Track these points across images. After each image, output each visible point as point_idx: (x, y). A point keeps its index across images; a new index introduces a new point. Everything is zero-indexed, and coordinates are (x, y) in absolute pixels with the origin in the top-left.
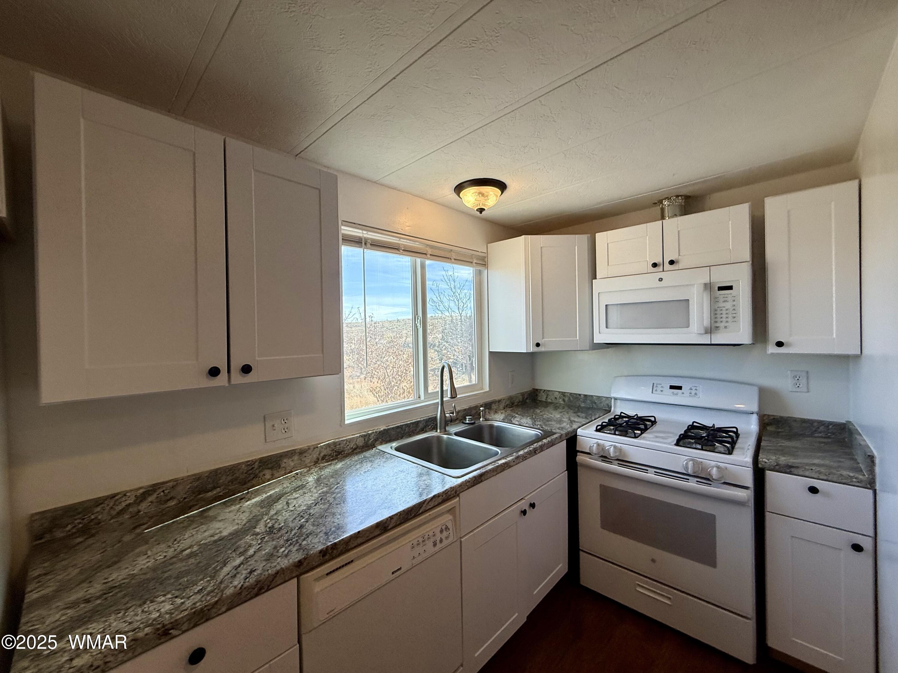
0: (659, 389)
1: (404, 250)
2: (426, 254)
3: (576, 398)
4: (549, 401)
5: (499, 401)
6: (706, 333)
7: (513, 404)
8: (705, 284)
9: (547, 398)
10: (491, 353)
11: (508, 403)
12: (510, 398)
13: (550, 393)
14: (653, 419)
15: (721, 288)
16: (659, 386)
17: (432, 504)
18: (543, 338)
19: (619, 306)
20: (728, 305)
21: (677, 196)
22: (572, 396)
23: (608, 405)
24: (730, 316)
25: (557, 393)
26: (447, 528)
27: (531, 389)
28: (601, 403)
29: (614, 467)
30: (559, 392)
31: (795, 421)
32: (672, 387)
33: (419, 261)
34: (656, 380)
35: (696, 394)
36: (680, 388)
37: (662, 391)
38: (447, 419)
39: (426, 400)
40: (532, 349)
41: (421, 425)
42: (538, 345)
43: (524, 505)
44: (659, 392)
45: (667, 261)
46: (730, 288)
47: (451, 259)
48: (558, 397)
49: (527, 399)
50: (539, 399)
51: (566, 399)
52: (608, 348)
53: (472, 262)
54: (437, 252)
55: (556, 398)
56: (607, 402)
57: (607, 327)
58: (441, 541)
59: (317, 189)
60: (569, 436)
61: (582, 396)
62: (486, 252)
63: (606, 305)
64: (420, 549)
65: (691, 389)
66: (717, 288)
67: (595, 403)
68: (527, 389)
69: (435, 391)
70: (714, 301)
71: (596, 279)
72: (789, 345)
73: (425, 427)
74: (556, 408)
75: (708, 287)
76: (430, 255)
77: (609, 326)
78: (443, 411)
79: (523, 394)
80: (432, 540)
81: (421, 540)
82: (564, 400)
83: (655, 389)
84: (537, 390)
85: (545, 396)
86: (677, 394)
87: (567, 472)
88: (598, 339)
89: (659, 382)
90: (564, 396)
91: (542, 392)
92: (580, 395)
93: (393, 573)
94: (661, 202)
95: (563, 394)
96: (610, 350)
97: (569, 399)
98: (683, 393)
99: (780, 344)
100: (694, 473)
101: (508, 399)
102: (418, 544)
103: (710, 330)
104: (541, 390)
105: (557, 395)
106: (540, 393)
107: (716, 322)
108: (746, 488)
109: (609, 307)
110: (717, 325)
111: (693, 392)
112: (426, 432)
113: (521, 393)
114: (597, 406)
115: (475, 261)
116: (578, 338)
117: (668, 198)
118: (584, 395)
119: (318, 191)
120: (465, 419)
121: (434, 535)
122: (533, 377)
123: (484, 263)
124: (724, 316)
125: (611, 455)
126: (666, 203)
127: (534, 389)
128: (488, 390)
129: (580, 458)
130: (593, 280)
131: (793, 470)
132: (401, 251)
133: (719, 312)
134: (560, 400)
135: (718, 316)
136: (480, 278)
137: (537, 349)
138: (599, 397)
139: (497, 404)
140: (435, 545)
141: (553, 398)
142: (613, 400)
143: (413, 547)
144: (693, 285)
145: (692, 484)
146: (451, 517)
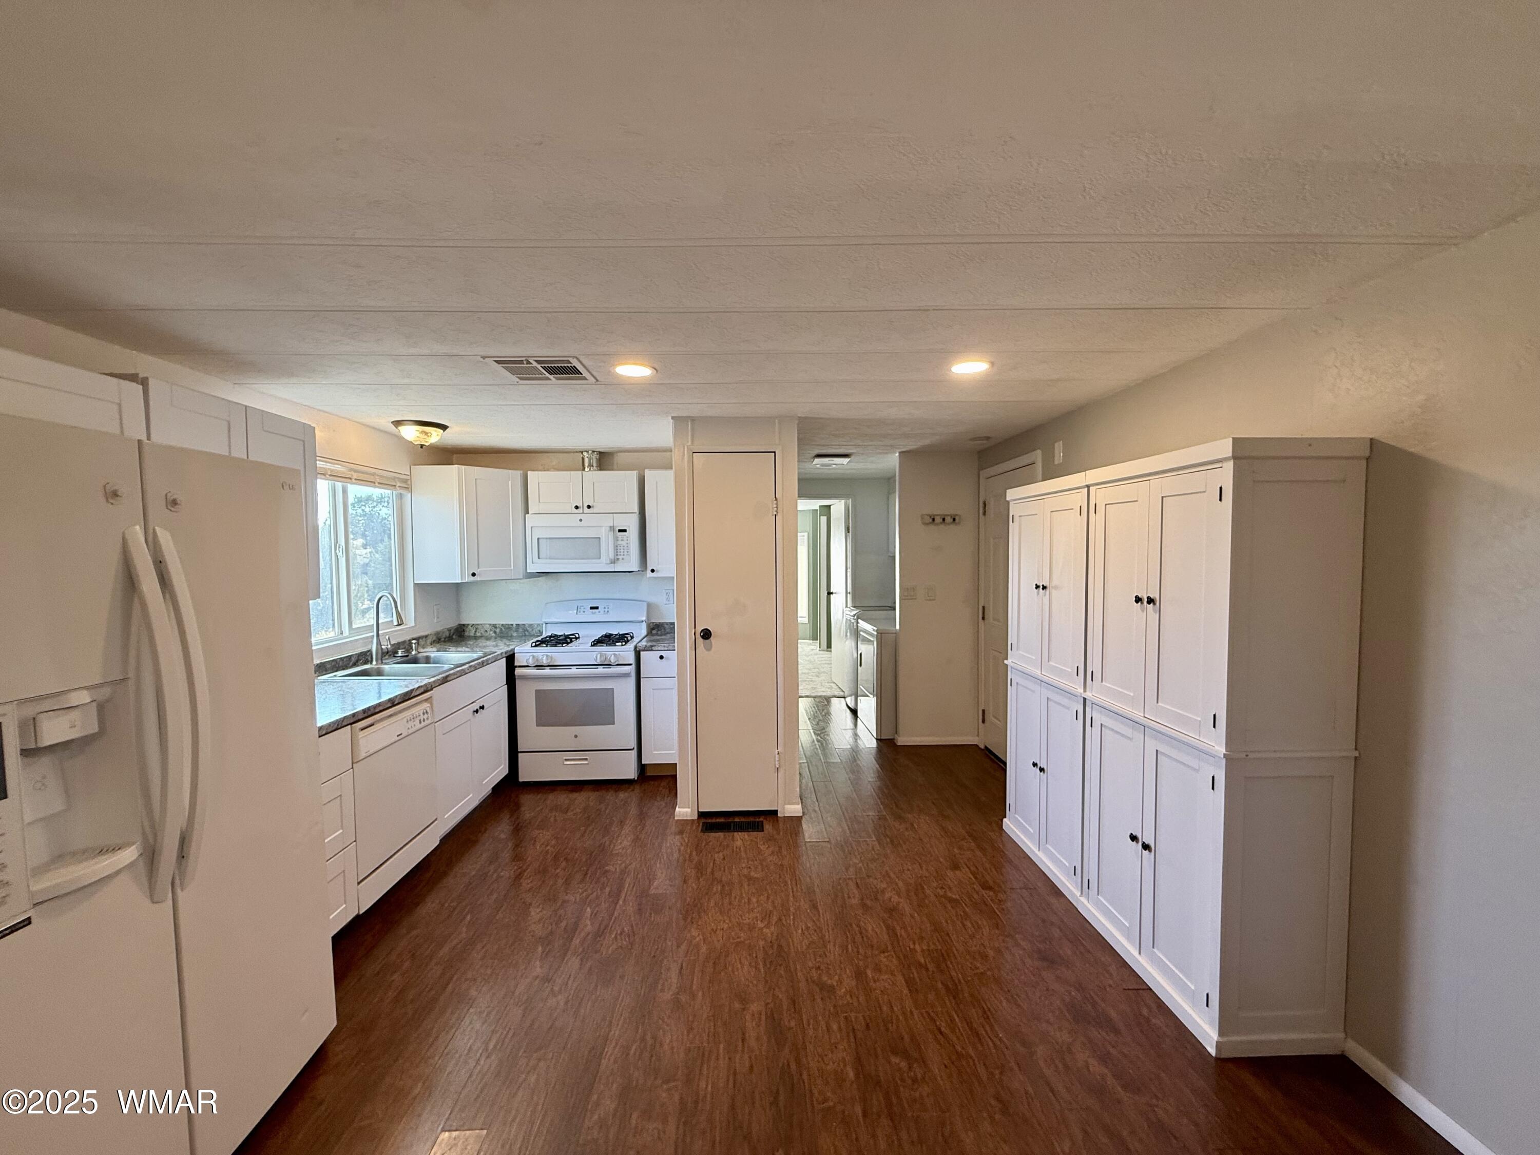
0: (582, 610)
1: (330, 475)
2: (350, 478)
3: (509, 628)
4: (478, 634)
5: (426, 637)
6: (611, 563)
7: (440, 639)
8: (611, 527)
9: (475, 632)
10: (416, 585)
11: (434, 638)
12: (437, 634)
13: (479, 627)
14: (577, 636)
15: (620, 531)
16: (582, 608)
17: (418, 692)
18: (478, 568)
19: (548, 540)
20: (624, 543)
21: (593, 451)
22: (504, 626)
23: (539, 631)
24: (625, 551)
25: (488, 626)
26: (427, 712)
27: (456, 624)
28: (533, 630)
29: (547, 671)
30: (490, 624)
31: (667, 624)
32: (592, 608)
33: (339, 485)
34: (580, 604)
35: (608, 611)
36: (597, 608)
37: (584, 612)
38: (384, 651)
39: (351, 635)
40: (468, 579)
41: (353, 659)
42: (474, 575)
43: (476, 706)
44: (582, 612)
45: (585, 506)
46: (625, 531)
47: (374, 483)
48: (488, 630)
49: (453, 635)
50: (466, 634)
51: (498, 630)
52: (539, 577)
53: (395, 486)
54: (362, 476)
55: (486, 631)
56: (539, 628)
57: (539, 558)
58: (424, 720)
59: (300, 440)
60: (508, 654)
61: (514, 625)
62: (409, 474)
63: (538, 539)
64: (411, 723)
65: (605, 608)
66: (617, 531)
67: (527, 631)
68: (452, 624)
69: (368, 624)
70: (616, 539)
71: (528, 513)
72: (658, 571)
73: (357, 661)
74: (488, 639)
75: (612, 528)
76: (355, 479)
77: (540, 557)
78: (379, 643)
79: (449, 630)
80: (419, 718)
81: (412, 717)
82: (495, 632)
83: (579, 610)
84: (464, 625)
85: (474, 631)
86: (595, 613)
87: (506, 686)
88: (531, 569)
89: (582, 605)
90: (496, 628)
91: (469, 627)
92: (512, 625)
93: (398, 736)
94: (582, 452)
95: (495, 626)
96: (542, 579)
97: (501, 629)
98: (599, 612)
99: (653, 571)
100: (601, 662)
101: (435, 634)
102: (411, 720)
103: (613, 562)
104: (468, 625)
105: (487, 627)
106: (467, 627)
107: (617, 555)
108: (631, 665)
109: (540, 541)
110: (618, 557)
111: (606, 610)
112: (358, 666)
113: (448, 629)
114: (529, 633)
115: (399, 484)
116: (512, 568)
117: (587, 452)
118: (516, 624)
119: (302, 443)
120: (397, 653)
121: (419, 716)
122: (459, 612)
123: (406, 486)
124: (622, 551)
125: (545, 662)
126: (585, 454)
127: (459, 624)
128: (413, 624)
129: (518, 671)
130: (527, 515)
131: (653, 648)
132: (327, 476)
133: (619, 548)
134: (491, 632)
135: (619, 551)
136: (401, 502)
137: (472, 579)
138: (531, 625)
139: (424, 639)
140: (420, 722)
141: (482, 631)
142: (544, 625)
143: (408, 721)
144: (602, 526)
145: (601, 670)
146: (429, 705)
